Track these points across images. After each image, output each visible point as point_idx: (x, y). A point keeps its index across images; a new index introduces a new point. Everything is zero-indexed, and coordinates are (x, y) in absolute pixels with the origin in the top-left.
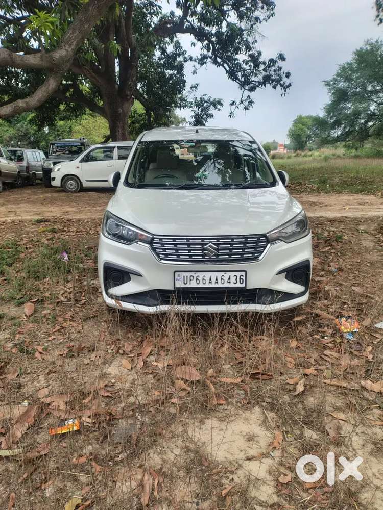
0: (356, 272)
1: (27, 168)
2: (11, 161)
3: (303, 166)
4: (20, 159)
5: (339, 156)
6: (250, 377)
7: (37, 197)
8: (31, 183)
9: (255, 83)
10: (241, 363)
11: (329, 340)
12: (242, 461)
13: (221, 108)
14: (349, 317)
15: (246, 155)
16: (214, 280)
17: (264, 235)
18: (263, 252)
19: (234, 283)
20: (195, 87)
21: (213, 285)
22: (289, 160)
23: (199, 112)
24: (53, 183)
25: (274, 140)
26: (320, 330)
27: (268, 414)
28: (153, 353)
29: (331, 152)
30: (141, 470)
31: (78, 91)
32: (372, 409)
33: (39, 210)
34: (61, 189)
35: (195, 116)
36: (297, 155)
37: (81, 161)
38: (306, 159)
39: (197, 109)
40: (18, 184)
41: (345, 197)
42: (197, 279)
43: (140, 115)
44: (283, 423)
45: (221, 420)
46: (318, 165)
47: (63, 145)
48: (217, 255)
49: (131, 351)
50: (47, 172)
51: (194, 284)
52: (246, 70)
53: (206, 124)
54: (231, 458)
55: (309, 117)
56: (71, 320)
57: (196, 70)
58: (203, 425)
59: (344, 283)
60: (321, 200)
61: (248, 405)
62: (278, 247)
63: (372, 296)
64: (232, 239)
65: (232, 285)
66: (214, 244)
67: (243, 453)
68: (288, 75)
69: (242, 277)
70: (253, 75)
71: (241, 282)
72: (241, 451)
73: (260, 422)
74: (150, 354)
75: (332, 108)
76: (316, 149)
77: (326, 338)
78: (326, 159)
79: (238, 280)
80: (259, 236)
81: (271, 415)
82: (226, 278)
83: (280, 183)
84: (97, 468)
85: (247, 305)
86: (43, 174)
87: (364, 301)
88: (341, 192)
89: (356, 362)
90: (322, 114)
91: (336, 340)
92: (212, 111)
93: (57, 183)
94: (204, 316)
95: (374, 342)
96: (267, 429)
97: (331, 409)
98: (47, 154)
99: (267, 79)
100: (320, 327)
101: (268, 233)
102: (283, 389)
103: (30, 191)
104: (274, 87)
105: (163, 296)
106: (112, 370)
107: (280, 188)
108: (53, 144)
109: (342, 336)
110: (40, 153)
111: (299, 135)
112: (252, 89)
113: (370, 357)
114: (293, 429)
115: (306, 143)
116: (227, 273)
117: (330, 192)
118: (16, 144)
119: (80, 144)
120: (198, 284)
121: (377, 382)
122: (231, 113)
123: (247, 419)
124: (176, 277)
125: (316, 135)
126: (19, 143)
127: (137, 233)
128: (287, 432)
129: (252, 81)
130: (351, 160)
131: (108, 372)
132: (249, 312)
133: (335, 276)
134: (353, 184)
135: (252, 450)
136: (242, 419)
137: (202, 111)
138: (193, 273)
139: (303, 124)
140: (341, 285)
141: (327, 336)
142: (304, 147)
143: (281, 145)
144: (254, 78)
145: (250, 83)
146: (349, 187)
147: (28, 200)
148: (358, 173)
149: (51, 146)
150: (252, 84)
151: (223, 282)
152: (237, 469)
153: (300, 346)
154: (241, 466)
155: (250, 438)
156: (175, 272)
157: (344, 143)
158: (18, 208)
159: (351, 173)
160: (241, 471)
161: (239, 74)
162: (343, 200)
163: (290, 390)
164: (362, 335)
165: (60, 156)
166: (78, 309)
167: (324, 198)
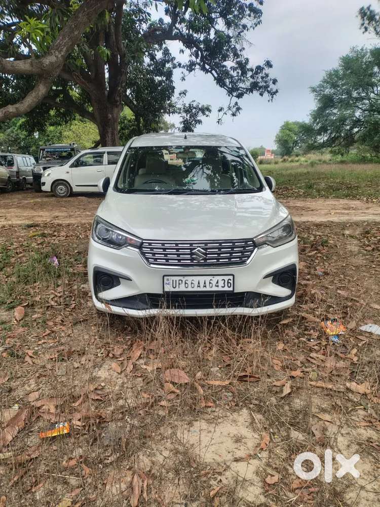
0: (341, 276)
1: (18, 172)
2: (1, 166)
3: (290, 171)
4: (11, 164)
5: (325, 162)
6: (238, 379)
7: (26, 202)
8: (21, 188)
9: (242, 90)
10: (229, 365)
11: (315, 343)
12: (230, 462)
13: (210, 114)
14: (335, 320)
15: (233, 161)
16: (202, 284)
17: (251, 240)
18: (250, 256)
19: (222, 287)
20: (184, 93)
21: (202, 289)
22: (277, 165)
23: (188, 118)
24: (43, 188)
25: (261, 146)
26: (306, 332)
27: (256, 416)
28: (142, 356)
29: (317, 158)
30: (131, 472)
31: (68, 97)
32: (357, 410)
33: (29, 215)
34: (51, 193)
35: (184, 122)
36: (284, 160)
37: (72, 166)
38: (293, 164)
39: (185, 115)
40: (8, 189)
41: (331, 202)
42: (186, 283)
43: (130, 121)
44: (270, 425)
45: (209, 422)
46: (305, 171)
47: (53, 150)
48: (205, 260)
49: (121, 355)
50: (37, 177)
51: (182, 288)
52: (234, 77)
53: (195, 130)
54: (219, 459)
55: (296, 123)
56: (61, 324)
57: (185, 76)
58: (192, 427)
59: (330, 287)
60: (308, 205)
61: (235, 407)
62: (266, 251)
63: (357, 299)
64: (220, 244)
65: (220, 289)
66: (202, 248)
67: (230, 455)
68: (275, 82)
69: (229, 281)
70: (240, 82)
71: (229, 286)
72: (229, 452)
73: (247, 424)
74: (140, 357)
75: (318, 115)
76: (303, 155)
77: (312, 341)
78: (313, 164)
79: (226, 283)
80: (246, 241)
81: (258, 417)
82: (214, 282)
83: (267, 188)
84: (87, 470)
85: (235, 309)
86: (33, 179)
87: (350, 304)
88: (327, 197)
89: (341, 364)
90: (308, 120)
91: (322, 342)
92: (200, 117)
93: (47, 188)
94: (192, 319)
95: (359, 345)
96: (254, 431)
97: (317, 410)
98: (37, 159)
99: (254, 86)
100: (306, 329)
101: (255, 237)
102: (270, 391)
103: (20, 196)
104: (261, 94)
105: (152, 300)
106: (102, 373)
107: (267, 194)
108: (44, 150)
109: (327, 339)
110: (30, 159)
111: (286, 141)
112: (240, 96)
113: (355, 359)
114: (279, 431)
115: (293, 149)
116: (215, 277)
117: (316, 197)
118: (6, 149)
119: (70, 149)
120: (187, 288)
121: (362, 383)
122: (219, 120)
123: (234, 421)
124: (165, 281)
125: (303, 141)
126: (9, 148)
127: (126, 237)
128: (274, 434)
129: (239, 88)
130: (337, 165)
131: (98, 376)
132: (236, 315)
133: (321, 280)
134: (339, 190)
135: (240, 451)
136: (230, 421)
137: (190, 117)
138: (183, 277)
139: (290, 130)
140: (327, 288)
141: (313, 339)
142: (291, 152)
143: (269, 151)
144: (241, 85)
145: (238, 89)
146: (335, 192)
147: (18, 205)
148: (343, 178)
149: (42, 151)
150: (239, 90)
151: (211, 286)
152: (225, 470)
153: (287, 349)
154: (228, 467)
155: (238, 440)
156: (164, 276)
157: (330, 149)
158: (9, 213)
159: (337, 178)
160: (229, 472)
161: (227, 81)
162: (329, 205)
163: (277, 392)
164: (347, 338)
165: (50, 161)
166: (68, 313)
167: (310, 203)
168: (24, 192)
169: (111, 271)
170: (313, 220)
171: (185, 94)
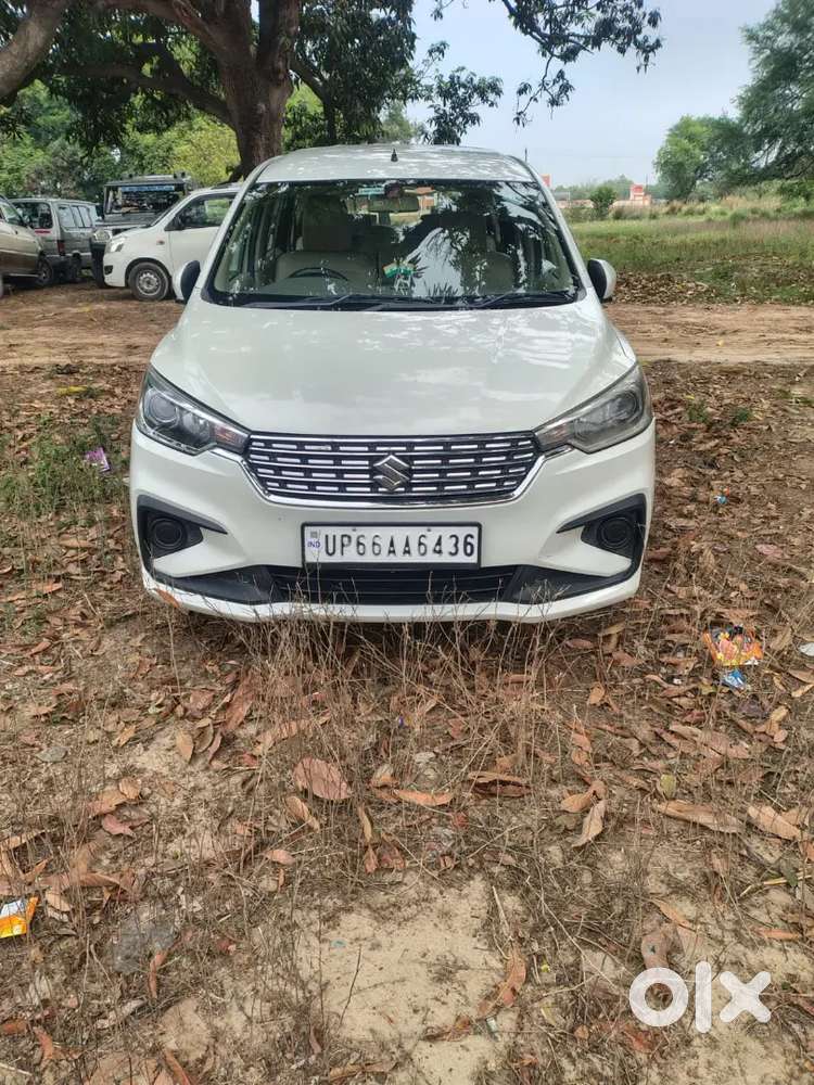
0: (770, 505)
1: (61, 243)
2: (23, 228)
3: (683, 237)
4: (46, 221)
5: (765, 215)
6: (474, 789)
7: (75, 310)
8: (70, 277)
9: (576, 39)
10: (460, 748)
11: (684, 688)
12: (412, 1043)
13: (498, 100)
14: (739, 631)
16: (400, 547)
17: (529, 435)
18: (525, 476)
19: (451, 554)
20: (439, 49)
21: (400, 558)
22: (653, 222)
23: (448, 109)
24: (109, 279)
25: (623, 176)
26: (665, 659)
27: (502, 899)
28: (255, 715)
29: (750, 205)
30: (152, 1063)
32: (767, 891)
33: (74, 341)
34: (127, 291)
35: (438, 120)
36: (673, 212)
37: (169, 228)
38: (692, 220)
39: (442, 104)
40: (41, 281)
41: (771, 313)
42: (359, 544)
43: (314, 119)
44: (535, 930)
45: (381, 915)
46: (716, 235)
47: (135, 189)
48: (408, 486)
49: (205, 711)
50: (99, 251)
51: (350, 556)
52: (557, 7)
53: (463, 138)
54: (386, 1032)
55: (707, 122)
56: (77, 625)
57: (442, 7)
58: (334, 928)
59: (739, 534)
60: (715, 319)
61: (451, 872)
62: (568, 464)
63: (803, 569)
64: (447, 445)
65: (445, 559)
66: (399, 457)
67: (418, 1018)
68: (654, 20)
69: (469, 540)
70: (571, 21)
71: (469, 551)
72: (415, 1011)
73: (477, 924)
74: (249, 718)
75: (757, 99)
76: (717, 197)
77: (676, 681)
78: (737, 220)
79: (461, 545)
80: (513, 439)
81: (510, 902)
82: (431, 542)
83: (590, 291)
84: (49, 1048)
85: (483, 605)
86: (93, 256)
87: (783, 582)
88: (761, 302)
89: (742, 749)
90: (734, 114)
91: (700, 687)
92: (477, 107)
93: (116, 278)
94: (375, 630)
95: (793, 694)
96: (491, 947)
97: (664, 889)
98: (101, 211)
99: (605, 31)
100: (666, 650)
101: (538, 429)
102: (552, 827)
103: (63, 297)
104: (622, 50)
105: (276, 581)
106: (150, 760)
107: (588, 306)
108: (115, 189)
109: (715, 677)
110: (88, 210)
111: (681, 165)
112: (569, 56)
113: (780, 736)
114: (556, 949)
115: (694, 183)
116: (432, 528)
117: (736, 301)
118: (51, 188)
119: (173, 187)
120: (362, 554)
121: (790, 807)
122: (519, 114)
123: (446, 915)
124: (308, 538)
125: (719, 165)
126: (59, 186)
127: (212, 424)
128: (540, 958)
129: (569, 35)
130: (793, 223)
131: (138, 765)
132: (489, 621)
133: (720, 515)
134: (791, 282)
135: (445, 1006)
136: (434, 916)
137: (453, 108)
138: (350, 528)
139: (691, 138)
140: (731, 538)
141: (679, 677)
142: (689, 192)
143: (639, 188)
144: (574, 28)
145: (566, 39)
146: (780, 290)
147: (58, 317)
148: (803, 254)
149: (111, 194)
150: (568, 41)
151: (422, 551)
152: (395, 1067)
153: (612, 703)
154: (408, 1056)
155: (445, 973)
156: (304, 526)
157: (777, 183)
158: (33, 336)
159: (788, 256)
160: (405, 1073)
161: (541, 18)
162: (763, 320)
163: (566, 830)
164: (766, 675)
165: (128, 216)
166: (103, 593)
167: (722, 316)
168: (77, 286)
169: (178, 509)
170: (721, 358)
171: (442, 52)
